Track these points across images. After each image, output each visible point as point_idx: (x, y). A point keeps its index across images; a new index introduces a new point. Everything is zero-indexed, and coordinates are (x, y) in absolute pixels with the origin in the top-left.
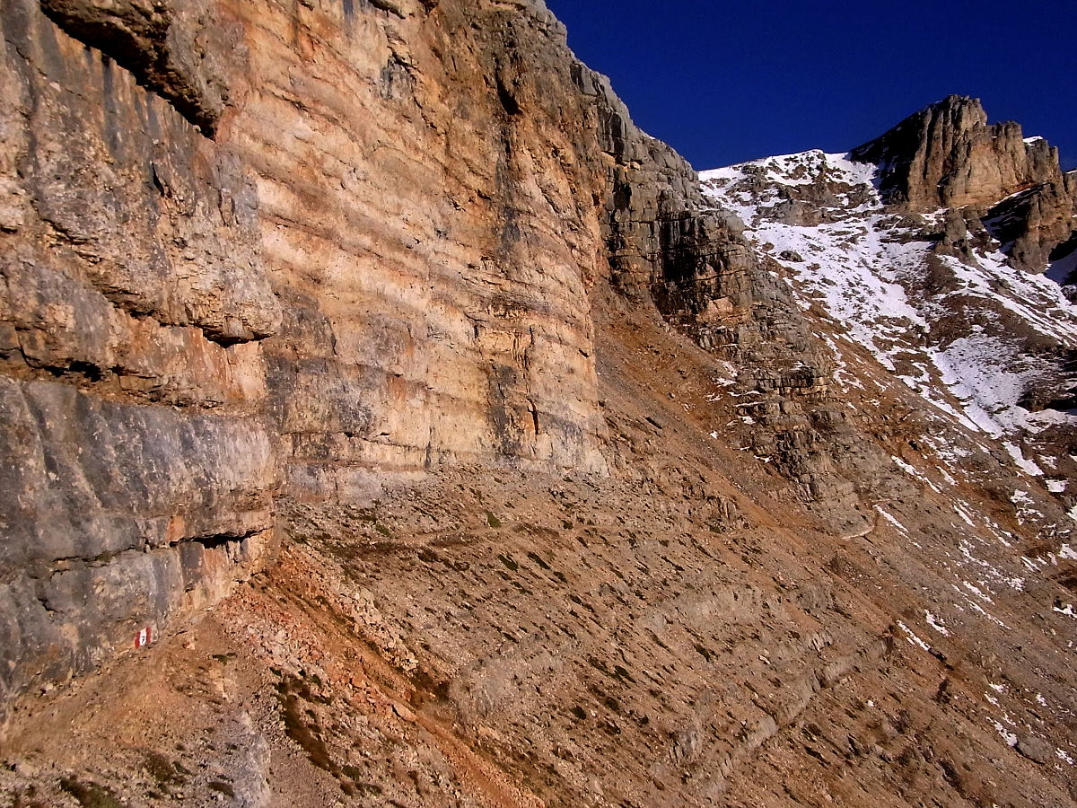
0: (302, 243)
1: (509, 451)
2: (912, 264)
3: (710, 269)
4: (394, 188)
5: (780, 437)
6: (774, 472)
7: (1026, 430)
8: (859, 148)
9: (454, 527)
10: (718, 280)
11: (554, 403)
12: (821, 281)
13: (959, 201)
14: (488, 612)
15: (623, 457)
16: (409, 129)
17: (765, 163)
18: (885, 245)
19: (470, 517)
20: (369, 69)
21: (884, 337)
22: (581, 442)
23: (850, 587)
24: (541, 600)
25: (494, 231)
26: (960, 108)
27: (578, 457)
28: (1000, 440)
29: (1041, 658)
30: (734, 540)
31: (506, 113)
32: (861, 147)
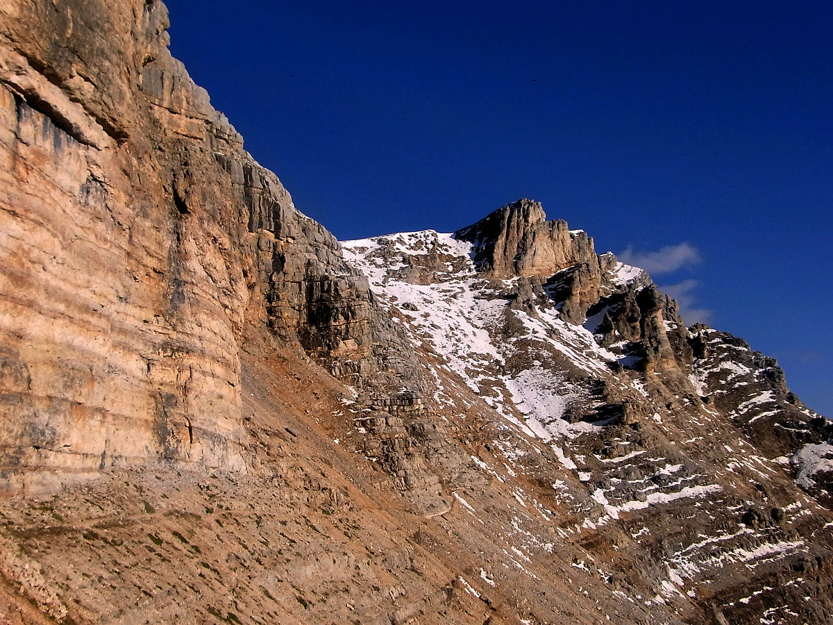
0: (9, 310)
1: (169, 456)
2: (495, 315)
3: (341, 318)
4: (86, 269)
5: (385, 443)
6: (379, 469)
7: (566, 437)
8: (461, 230)
9: (116, 513)
10: (347, 326)
11: (205, 420)
12: (430, 326)
13: (528, 272)
14: (132, 577)
15: (259, 459)
16: (100, 227)
17: (394, 237)
18: (477, 301)
19: (131, 506)
20: (71, 187)
21: (473, 368)
22: (226, 448)
23: (426, 553)
24: (177, 566)
25: (165, 296)
26: (528, 207)
27: (222, 460)
28: (549, 444)
29: (558, 599)
30: (339, 520)
31: (179, 212)
32: (463, 230)
